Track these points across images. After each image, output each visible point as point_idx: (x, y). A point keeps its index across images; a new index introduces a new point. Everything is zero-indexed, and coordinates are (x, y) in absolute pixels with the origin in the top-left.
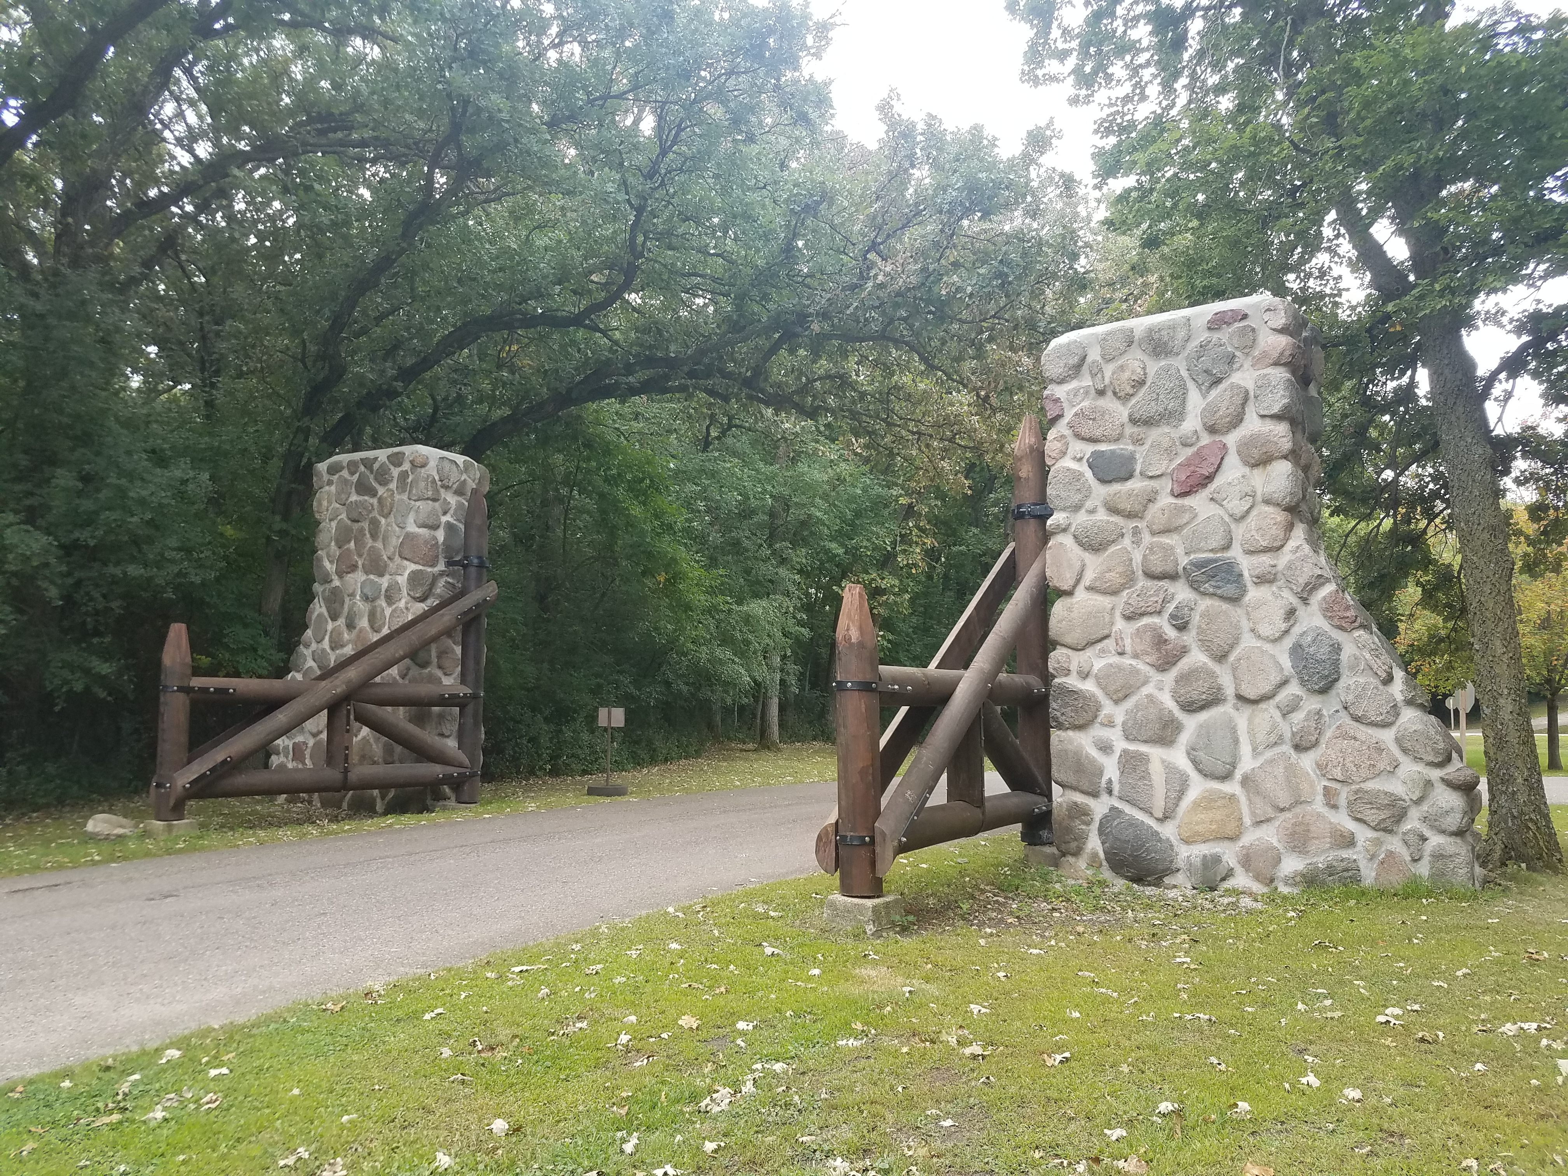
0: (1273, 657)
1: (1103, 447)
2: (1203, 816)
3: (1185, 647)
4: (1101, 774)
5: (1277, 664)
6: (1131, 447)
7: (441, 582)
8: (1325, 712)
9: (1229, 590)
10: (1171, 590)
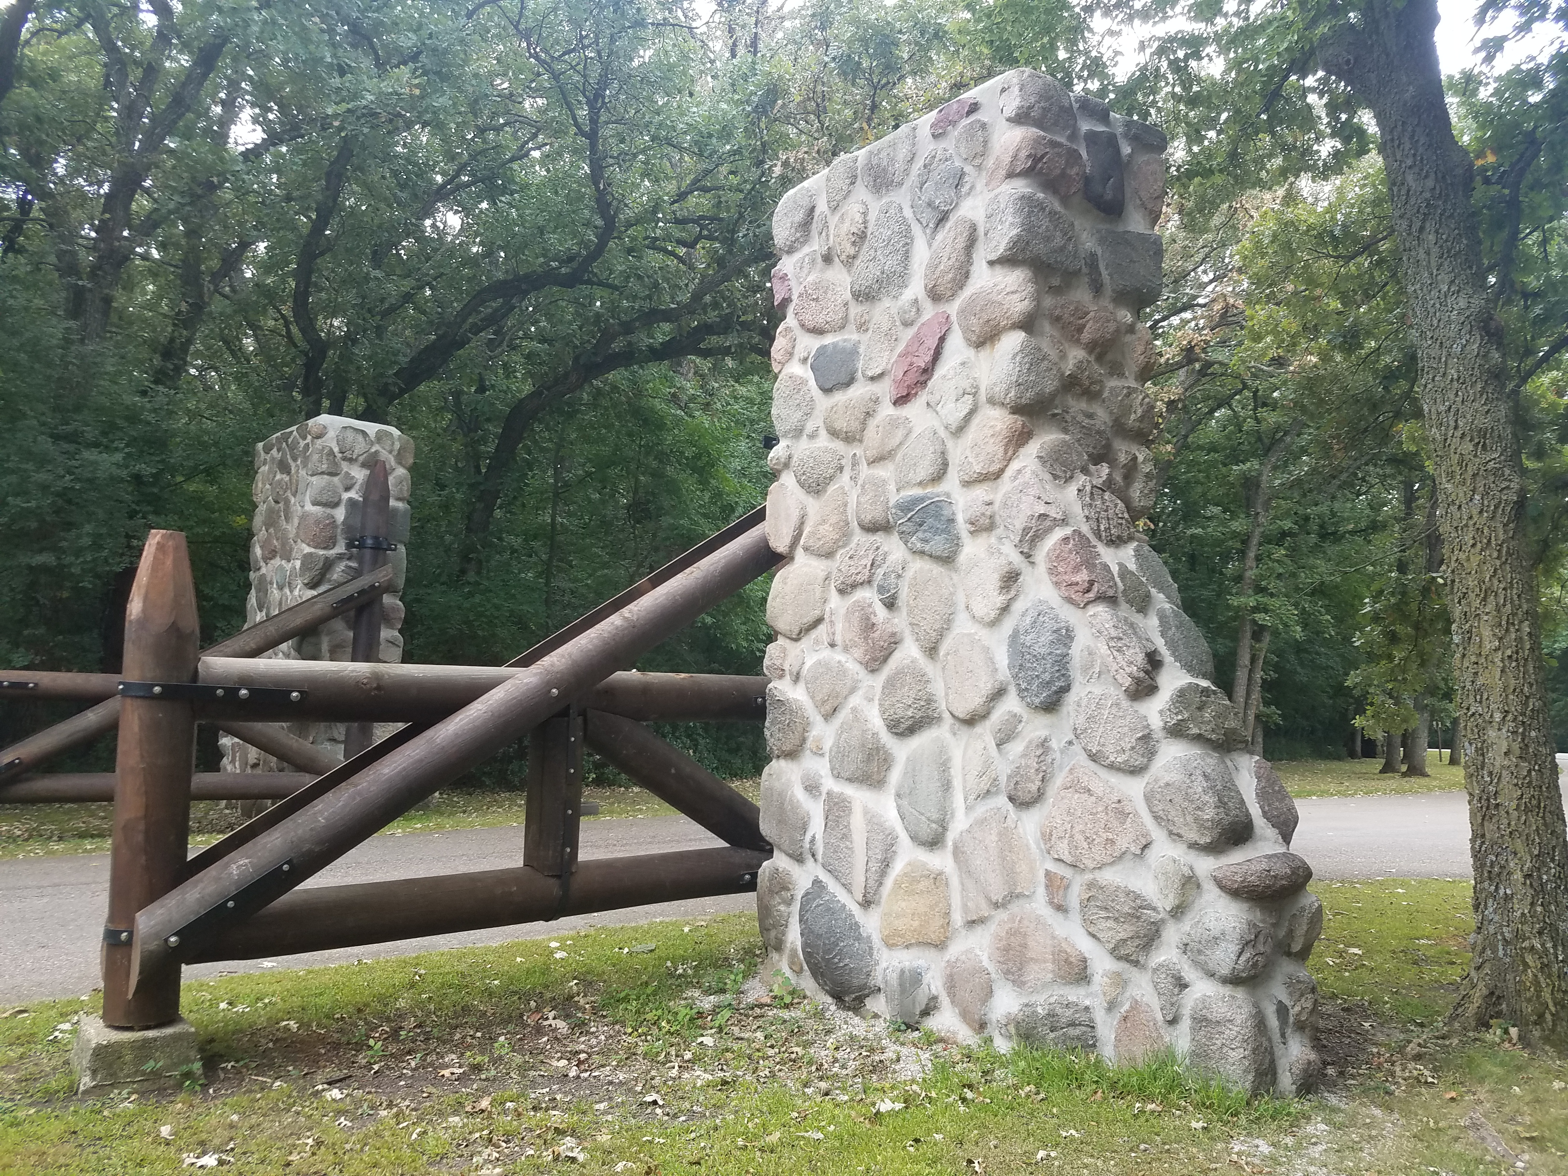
0: (986, 650)
1: (829, 340)
2: (903, 904)
3: (893, 634)
4: (804, 829)
5: (991, 661)
6: (855, 337)
7: (341, 567)
8: (1054, 744)
9: (938, 544)
10: (885, 548)
